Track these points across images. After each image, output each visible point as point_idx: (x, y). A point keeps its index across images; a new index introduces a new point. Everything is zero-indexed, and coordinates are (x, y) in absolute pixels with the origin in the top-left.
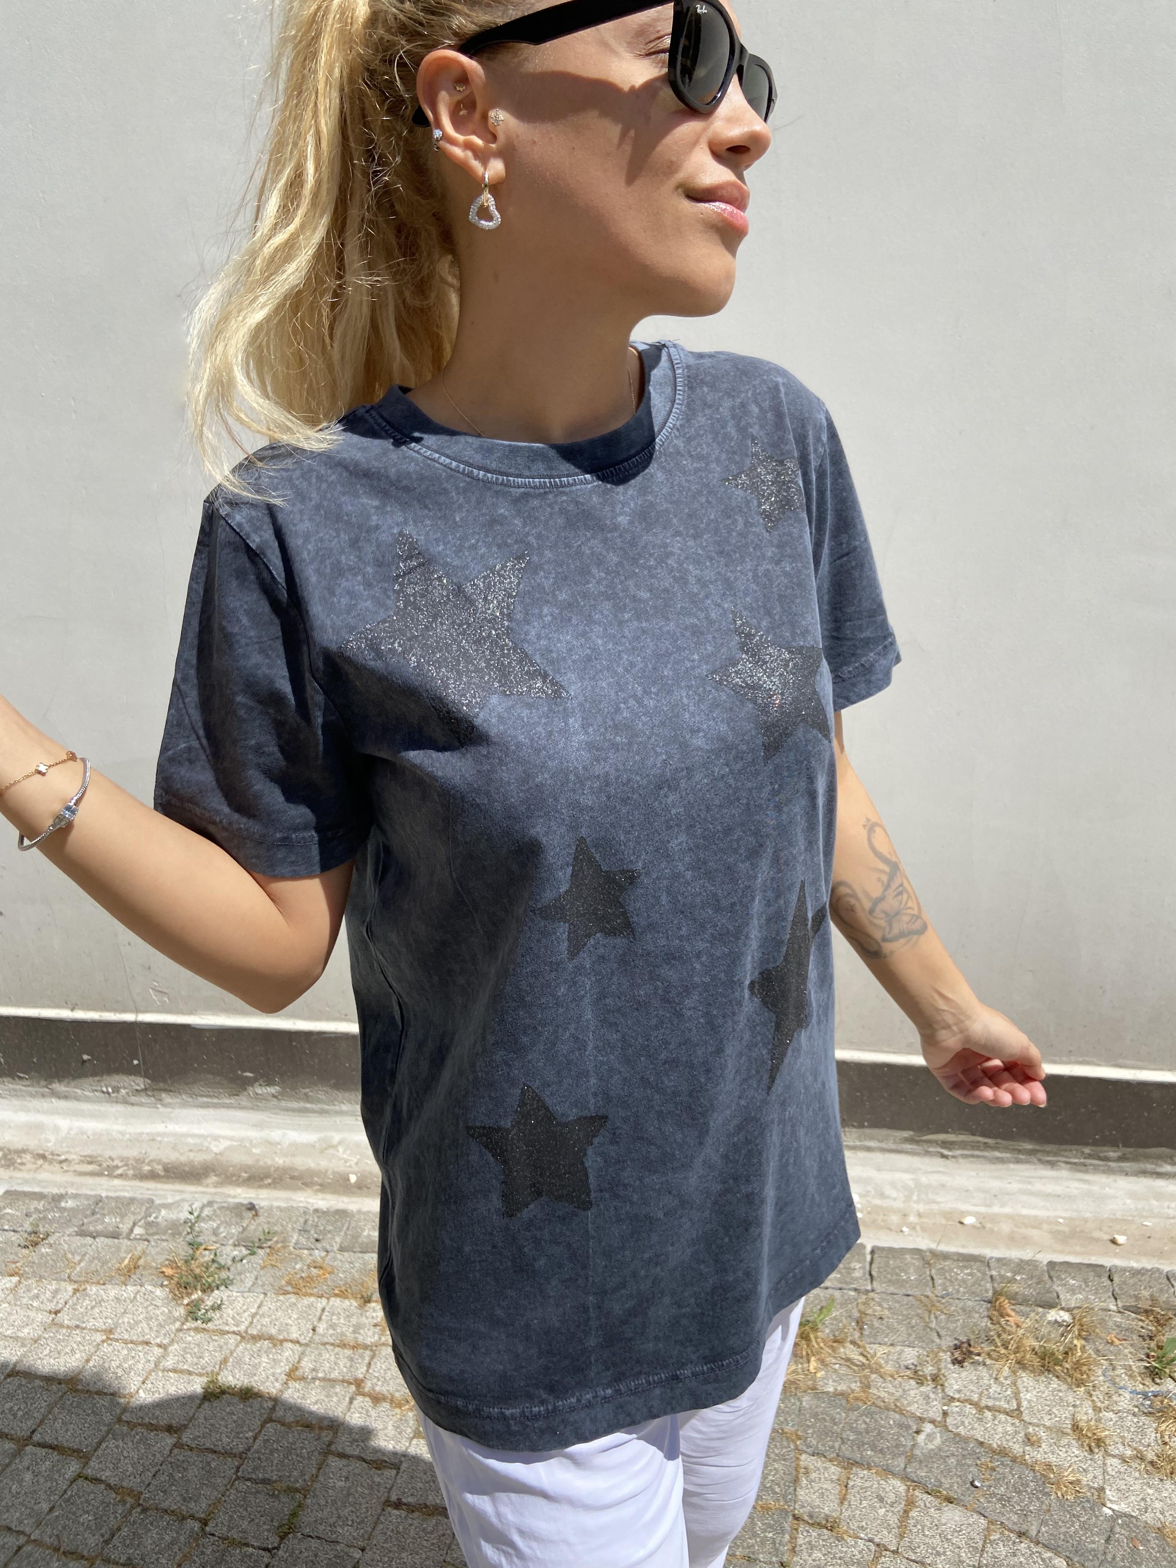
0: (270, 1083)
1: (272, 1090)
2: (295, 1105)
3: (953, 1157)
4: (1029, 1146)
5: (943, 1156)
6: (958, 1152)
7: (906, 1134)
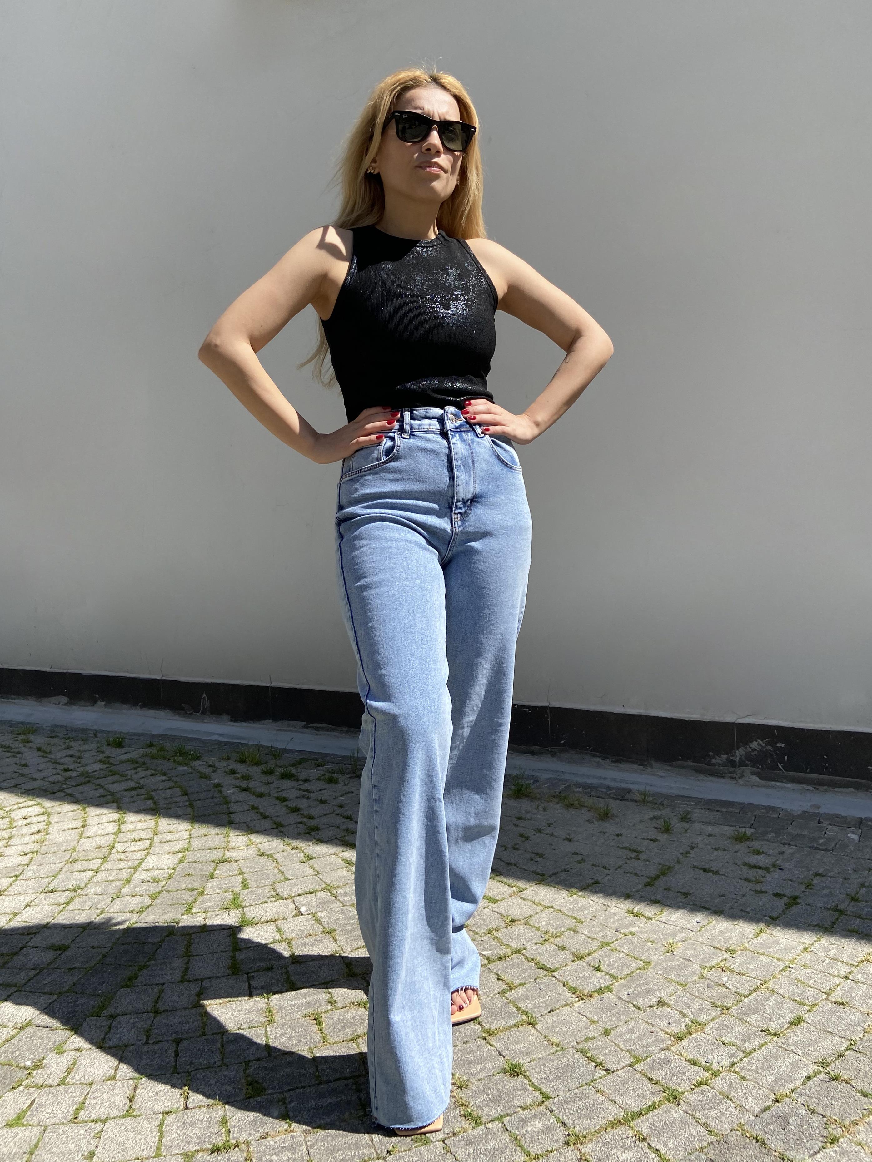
0: (103, 701)
1: (104, 703)
2: (110, 710)
3: (320, 735)
4: (345, 729)
5: (317, 734)
6: (321, 732)
7: (304, 723)
